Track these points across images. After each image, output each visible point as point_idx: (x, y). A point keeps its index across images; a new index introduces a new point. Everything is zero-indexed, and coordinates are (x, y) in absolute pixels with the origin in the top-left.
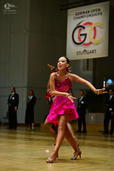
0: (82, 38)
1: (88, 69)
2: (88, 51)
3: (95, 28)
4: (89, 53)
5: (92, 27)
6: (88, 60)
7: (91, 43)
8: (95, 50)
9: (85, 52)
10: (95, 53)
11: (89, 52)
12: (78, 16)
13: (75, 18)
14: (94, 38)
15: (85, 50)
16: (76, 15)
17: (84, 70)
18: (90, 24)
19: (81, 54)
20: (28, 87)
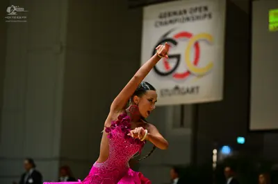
0: (172, 64)
1: (182, 124)
2: (183, 89)
3: (197, 45)
4: (184, 93)
5: (192, 41)
6: (183, 106)
7: (188, 73)
8: (198, 88)
9: (177, 92)
10: (198, 92)
11: (185, 90)
12: (163, 20)
13: (158, 24)
14: (196, 62)
15: (177, 88)
16: (161, 17)
17: (174, 126)
18: (186, 35)
19: (170, 95)
20: (61, 159)
